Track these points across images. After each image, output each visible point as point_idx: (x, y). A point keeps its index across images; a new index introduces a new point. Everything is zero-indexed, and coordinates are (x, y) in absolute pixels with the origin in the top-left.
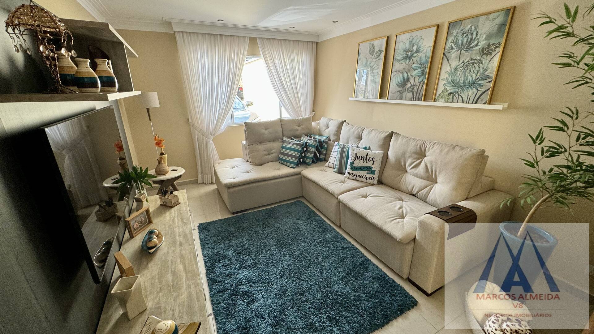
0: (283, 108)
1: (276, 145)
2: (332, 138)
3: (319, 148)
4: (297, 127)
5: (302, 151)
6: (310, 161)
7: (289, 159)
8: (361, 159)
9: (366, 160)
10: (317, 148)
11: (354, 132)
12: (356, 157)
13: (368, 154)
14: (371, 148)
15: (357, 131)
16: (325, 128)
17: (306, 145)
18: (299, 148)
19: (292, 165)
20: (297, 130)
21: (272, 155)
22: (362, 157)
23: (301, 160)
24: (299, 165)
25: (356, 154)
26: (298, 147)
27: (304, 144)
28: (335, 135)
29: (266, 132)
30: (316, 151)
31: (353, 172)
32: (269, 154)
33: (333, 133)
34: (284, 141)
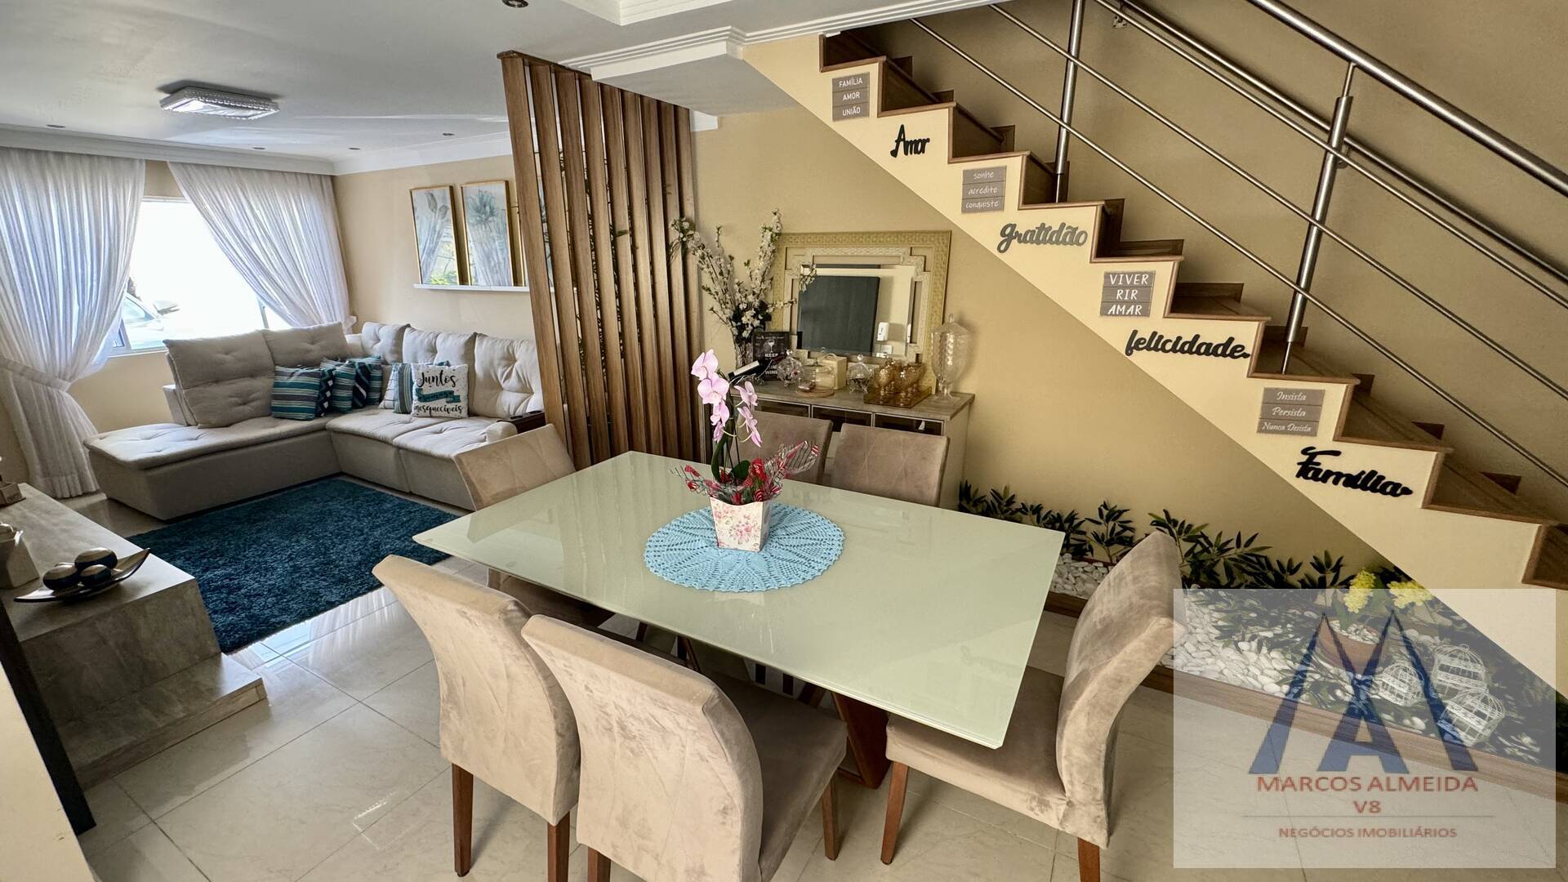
0: (268, 310)
1: (262, 384)
2: (389, 359)
3: (363, 378)
4: (310, 347)
5: (324, 387)
6: (348, 404)
7: (295, 404)
8: (433, 381)
9: (441, 380)
10: (357, 378)
11: (422, 342)
12: (424, 380)
13: (442, 371)
14: (451, 362)
15: (427, 340)
16: (373, 342)
17: (332, 375)
18: (315, 381)
19: (303, 415)
20: (308, 351)
21: (254, 404)
22: (433, 378)
23: (326, 405)
24: (322, 415)
25: (423, 374)
26: (313, 379)
27: (327, 373)
28: (393, 352)
29: (228, 358)
30: (357, 385)
31: (422, 404)
32: (244, 404)
33: (389, 348)
34: (278, 373)
